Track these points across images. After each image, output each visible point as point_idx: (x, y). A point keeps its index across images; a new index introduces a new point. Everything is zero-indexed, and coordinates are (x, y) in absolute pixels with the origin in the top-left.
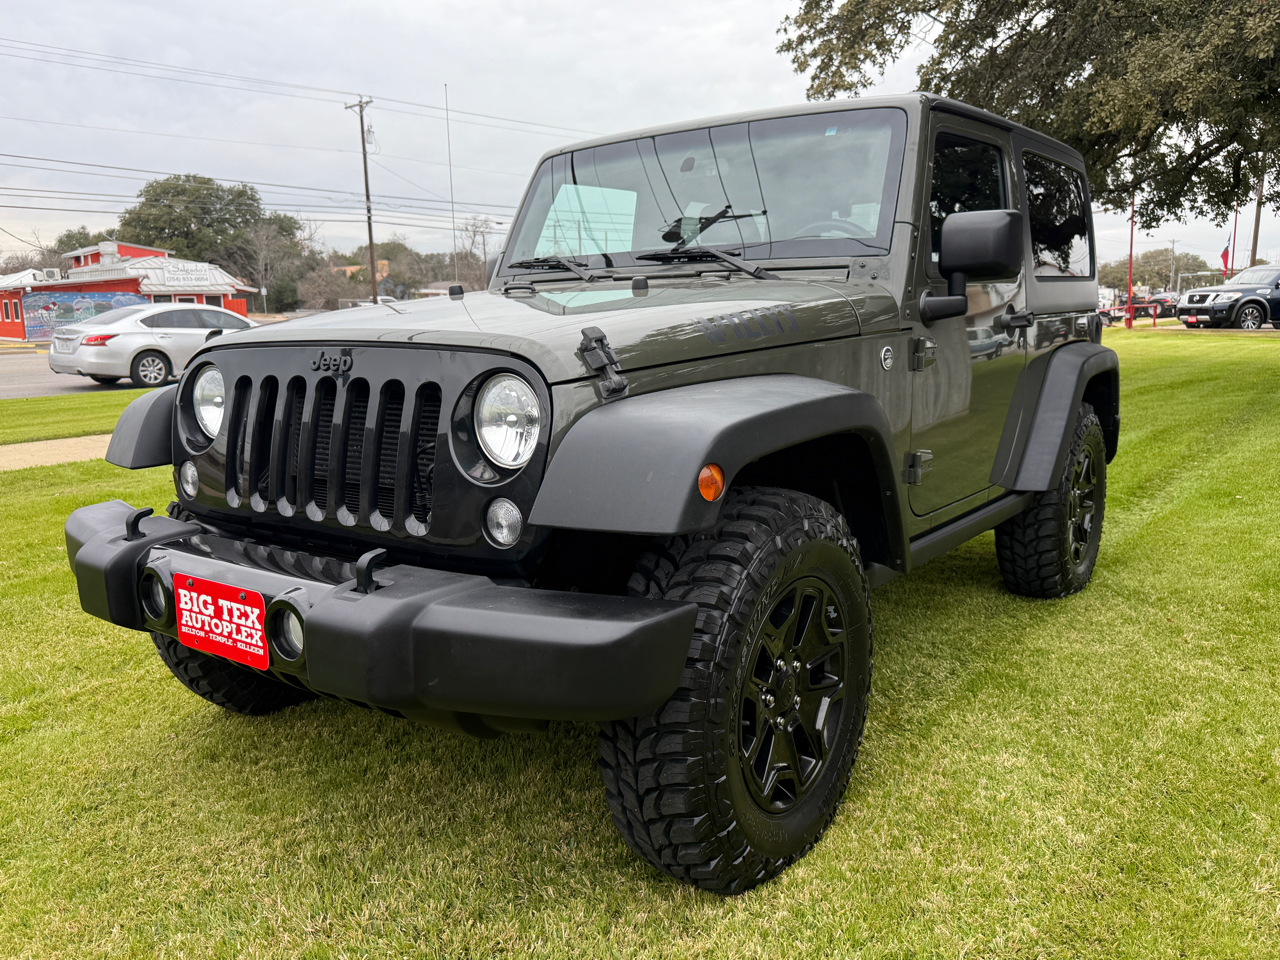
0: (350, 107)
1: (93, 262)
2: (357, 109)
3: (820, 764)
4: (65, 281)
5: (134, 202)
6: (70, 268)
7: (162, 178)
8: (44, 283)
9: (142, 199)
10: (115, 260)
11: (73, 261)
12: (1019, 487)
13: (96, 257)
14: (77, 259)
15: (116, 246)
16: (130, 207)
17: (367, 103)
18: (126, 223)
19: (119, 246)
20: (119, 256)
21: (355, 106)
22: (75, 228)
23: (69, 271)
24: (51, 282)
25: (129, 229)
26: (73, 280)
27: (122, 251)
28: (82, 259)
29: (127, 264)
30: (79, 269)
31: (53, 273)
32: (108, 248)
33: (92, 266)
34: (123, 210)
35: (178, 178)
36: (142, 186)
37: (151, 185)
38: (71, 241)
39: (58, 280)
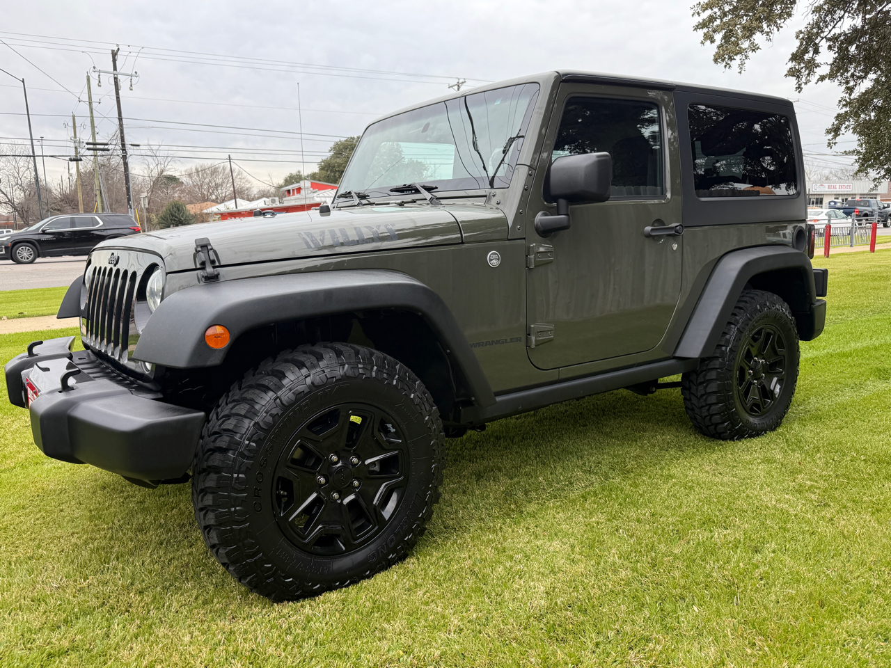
0: (452, 87)
1: (297, 193)
2: (456, 88)
3: (377, 528)
4: (281, 205)
5: (327, 155)
6: (285, 197)
7: (343, 139)
8: (270, 206)
9: (332, 153)
10: (309, 192)
11: (286, 193)
12: (678, 354)
13: (299, 190)
14: (289, 191)
15: (310, 183)
16: (324, 158)
17: (463, 83)
18: (322, 169)
19: (312, 183)
20: (312, 189)
21: (455, 85)
22: (294, 172)
23: (284, 199)
24: (274, 206)
25: (323, 172)
26: (286, 204)
27: (313, 186)
28: (291, 191)
29: (315, 195)
30: (289, 198)
31: (275, 200)
32: (306, 184)
33: (297, 196)
34: (320, 160)
35: (353, 138)
36: (332, 145)
37: (337, 144)
38: (292, 179)
39: (277, 204)
